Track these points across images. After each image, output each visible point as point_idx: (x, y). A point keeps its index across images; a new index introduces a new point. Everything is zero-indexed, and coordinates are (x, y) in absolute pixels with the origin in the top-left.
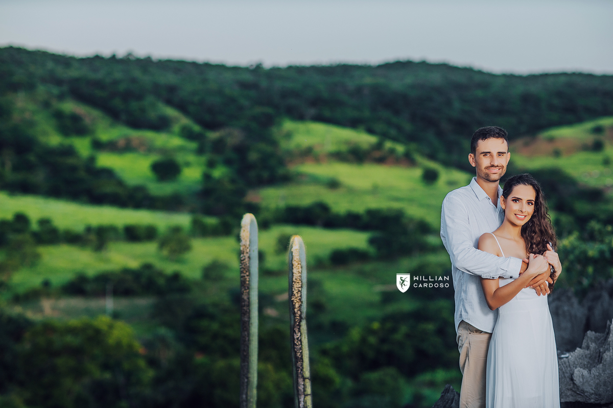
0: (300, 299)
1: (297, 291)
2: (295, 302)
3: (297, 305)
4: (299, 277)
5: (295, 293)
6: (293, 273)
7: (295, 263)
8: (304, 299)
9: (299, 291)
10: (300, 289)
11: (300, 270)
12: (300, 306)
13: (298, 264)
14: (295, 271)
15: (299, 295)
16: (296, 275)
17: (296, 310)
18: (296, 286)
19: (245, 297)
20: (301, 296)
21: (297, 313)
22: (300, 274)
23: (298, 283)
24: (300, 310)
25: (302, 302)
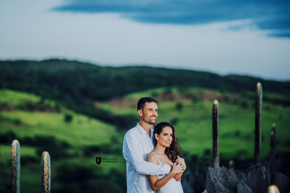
0: (47, 184)
1: (46, 180)
2: (45, 185)
3: (46, 187)
4: (47, 173)
5: (45, 181)
6: (44, 171)
7: (45, 166)
8: (49, 184)
9: (47, 180)
10: (48, 179)
11: (48, 169)
12: (48, 188)
13: (47, 166)
14: (45, 169)
15: (47, 182)
16: (46, 172)
17: (45, 190)
18: (46, 177)
19: (14, 183)
20: (48, 183)
21: (46, 191)
22: (48, 171)
23: (47, 176)
24: (47, 190)
25: (48, 186)
